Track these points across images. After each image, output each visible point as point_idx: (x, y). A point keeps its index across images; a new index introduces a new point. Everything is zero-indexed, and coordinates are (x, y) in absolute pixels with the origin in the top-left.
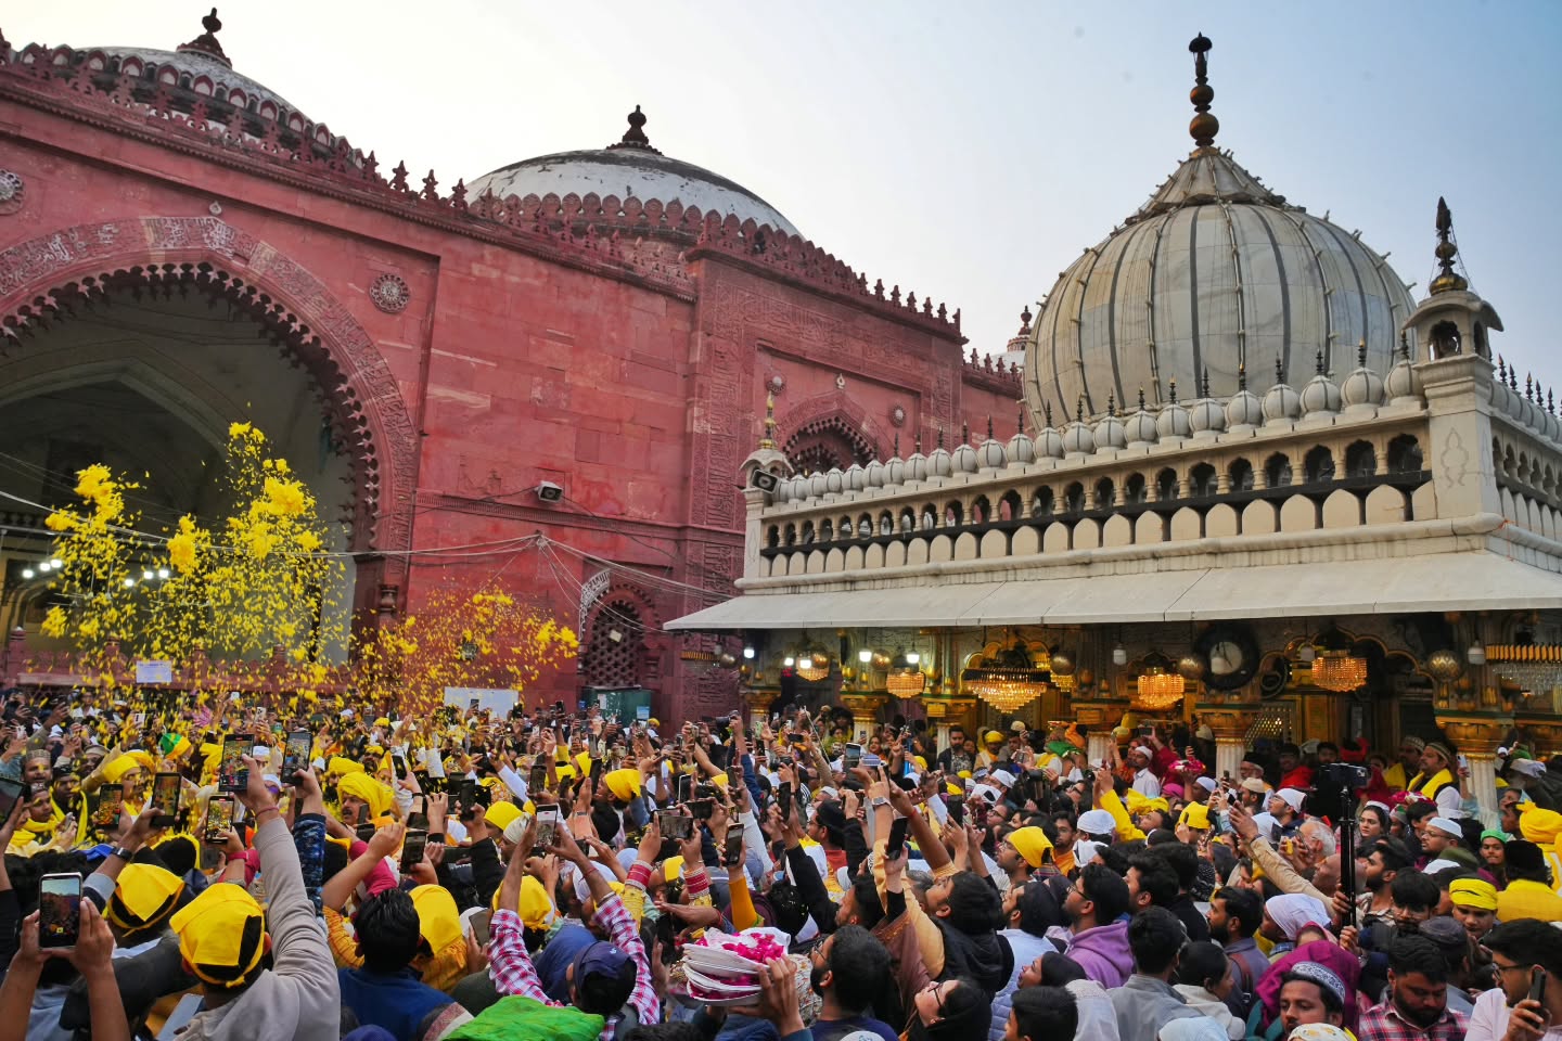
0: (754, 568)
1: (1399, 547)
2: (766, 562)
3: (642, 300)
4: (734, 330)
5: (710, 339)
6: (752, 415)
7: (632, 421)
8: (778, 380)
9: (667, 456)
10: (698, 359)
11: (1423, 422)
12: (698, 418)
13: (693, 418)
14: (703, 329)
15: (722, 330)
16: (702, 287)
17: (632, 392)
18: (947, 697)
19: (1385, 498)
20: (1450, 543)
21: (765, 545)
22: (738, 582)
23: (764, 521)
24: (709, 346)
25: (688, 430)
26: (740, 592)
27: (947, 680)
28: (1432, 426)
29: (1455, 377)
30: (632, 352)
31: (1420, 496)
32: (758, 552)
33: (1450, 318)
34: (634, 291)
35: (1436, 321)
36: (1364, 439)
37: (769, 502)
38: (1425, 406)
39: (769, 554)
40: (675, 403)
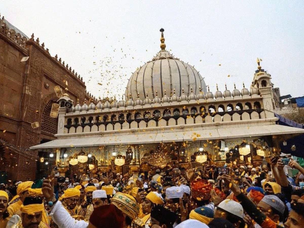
0: (61, 130)
1: (259, 124)
2: (67, 129)
3: (12, 50)
4: (38, 68)
5: (31, 68)
6: (41, 92)
7: (6, 86)
8: (47, 85)
9: (16, 99)
10: (28, 73)
11: (261, 99)
12: (27, 90)
13: (25, 89)
14: (30, 65)
15: (35, 67)
16: (31, 53)
17: (6, 76)
18: (138, 165)
19: (255, 114)
20: (269, 123)
21: (66, 124)
22: (56, 135)
23: (66, 117)
24: (31, 70)
25: (24, 93)
26: (56, 138)
27: (137, 160)
28: (263, 100)
29: (267, 90)
30: (8, 64)
31: (262, 114)
32: (63, 126)
33: (265, 79)
34: (10, 47)
35: (262, 80)
36: (249, 102)
37: (67, 112)
38: (261, 96)
39: (68, 126)
40: (20, 84)
